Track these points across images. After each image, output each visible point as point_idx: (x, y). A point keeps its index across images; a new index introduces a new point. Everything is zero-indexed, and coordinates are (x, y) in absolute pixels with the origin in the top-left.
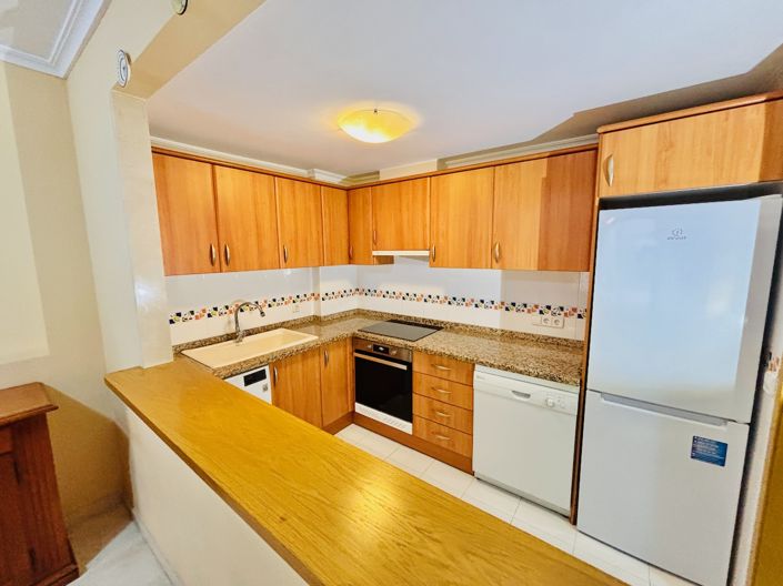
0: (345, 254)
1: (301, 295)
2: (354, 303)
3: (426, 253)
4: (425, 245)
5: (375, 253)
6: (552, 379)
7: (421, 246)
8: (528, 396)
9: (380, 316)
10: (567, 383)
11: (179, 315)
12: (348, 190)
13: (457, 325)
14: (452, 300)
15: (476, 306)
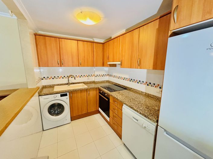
0: (102, 63)
1: (83, 75)
2: (107, 78)
3: (119, 63)
4: (119, 60)
5: (108, 63)
6: (145, 116)
7: (118, 60)
8: (137, 120)
9: (112, 83)
10: (151, 120)
11: (55, 77)
12: (103, 44)
13: (132, 89)
14: (131, 80)
15: (138, 83)
